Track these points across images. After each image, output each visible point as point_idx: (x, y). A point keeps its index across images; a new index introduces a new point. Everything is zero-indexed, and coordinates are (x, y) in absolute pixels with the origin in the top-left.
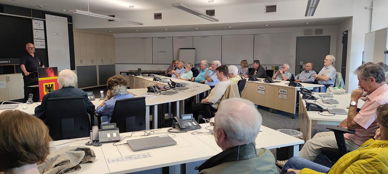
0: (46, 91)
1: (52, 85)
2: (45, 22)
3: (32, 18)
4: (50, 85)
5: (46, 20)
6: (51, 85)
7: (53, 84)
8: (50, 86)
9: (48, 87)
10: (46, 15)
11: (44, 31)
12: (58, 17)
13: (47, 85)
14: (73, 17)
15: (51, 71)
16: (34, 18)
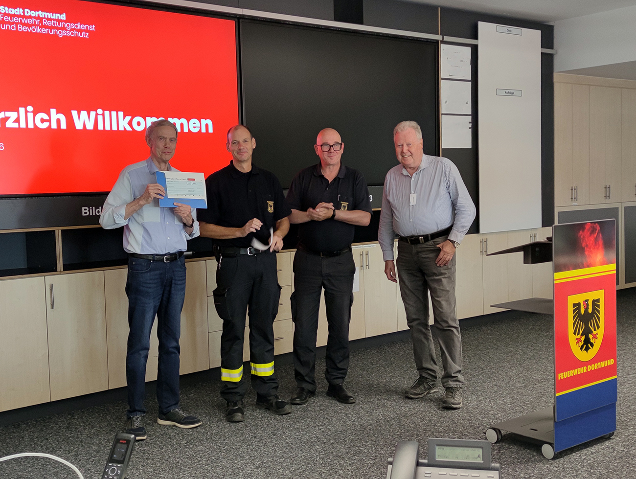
0: (575, 333)
1: (595, 303)
2: (475, 50)
3: (438, 37)
4: (588, 305)
5: (481, 42)
6: (594, 301)
7: (598, 300)
8: (590, 311)
9: (583, 312)
10: (482, 26)
11: (470, 83)
12: (515, 30)
13: (579, 304)
14: (555, 28)
15: (596, 239)
16: (447, 38)
